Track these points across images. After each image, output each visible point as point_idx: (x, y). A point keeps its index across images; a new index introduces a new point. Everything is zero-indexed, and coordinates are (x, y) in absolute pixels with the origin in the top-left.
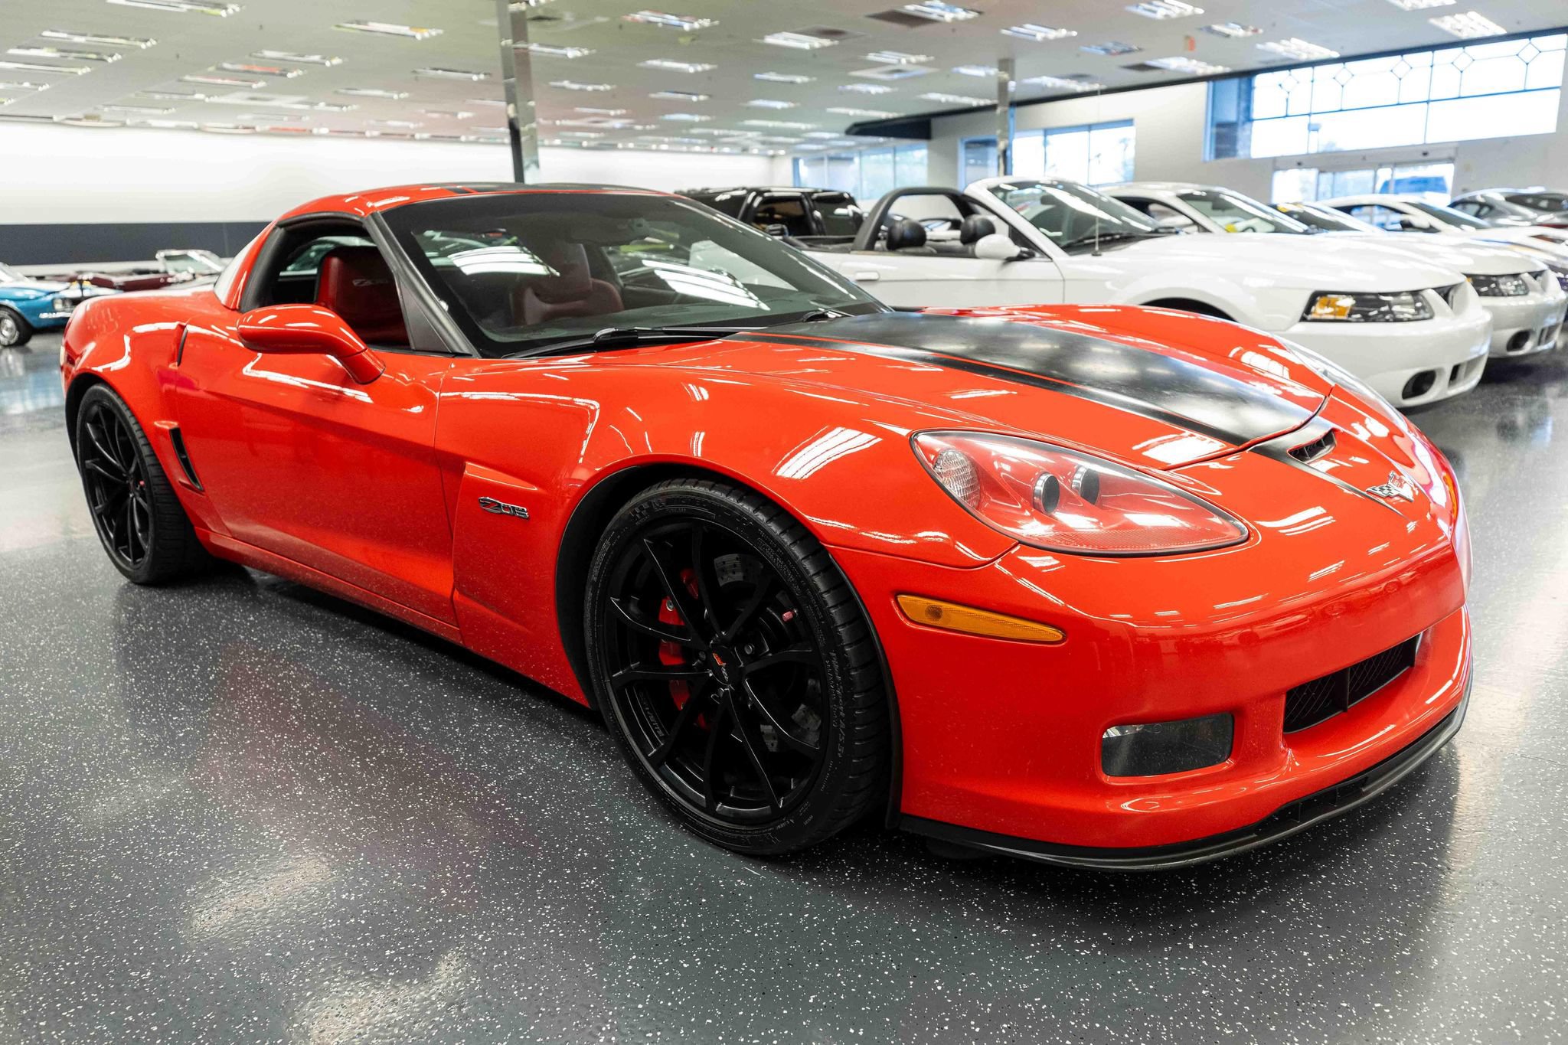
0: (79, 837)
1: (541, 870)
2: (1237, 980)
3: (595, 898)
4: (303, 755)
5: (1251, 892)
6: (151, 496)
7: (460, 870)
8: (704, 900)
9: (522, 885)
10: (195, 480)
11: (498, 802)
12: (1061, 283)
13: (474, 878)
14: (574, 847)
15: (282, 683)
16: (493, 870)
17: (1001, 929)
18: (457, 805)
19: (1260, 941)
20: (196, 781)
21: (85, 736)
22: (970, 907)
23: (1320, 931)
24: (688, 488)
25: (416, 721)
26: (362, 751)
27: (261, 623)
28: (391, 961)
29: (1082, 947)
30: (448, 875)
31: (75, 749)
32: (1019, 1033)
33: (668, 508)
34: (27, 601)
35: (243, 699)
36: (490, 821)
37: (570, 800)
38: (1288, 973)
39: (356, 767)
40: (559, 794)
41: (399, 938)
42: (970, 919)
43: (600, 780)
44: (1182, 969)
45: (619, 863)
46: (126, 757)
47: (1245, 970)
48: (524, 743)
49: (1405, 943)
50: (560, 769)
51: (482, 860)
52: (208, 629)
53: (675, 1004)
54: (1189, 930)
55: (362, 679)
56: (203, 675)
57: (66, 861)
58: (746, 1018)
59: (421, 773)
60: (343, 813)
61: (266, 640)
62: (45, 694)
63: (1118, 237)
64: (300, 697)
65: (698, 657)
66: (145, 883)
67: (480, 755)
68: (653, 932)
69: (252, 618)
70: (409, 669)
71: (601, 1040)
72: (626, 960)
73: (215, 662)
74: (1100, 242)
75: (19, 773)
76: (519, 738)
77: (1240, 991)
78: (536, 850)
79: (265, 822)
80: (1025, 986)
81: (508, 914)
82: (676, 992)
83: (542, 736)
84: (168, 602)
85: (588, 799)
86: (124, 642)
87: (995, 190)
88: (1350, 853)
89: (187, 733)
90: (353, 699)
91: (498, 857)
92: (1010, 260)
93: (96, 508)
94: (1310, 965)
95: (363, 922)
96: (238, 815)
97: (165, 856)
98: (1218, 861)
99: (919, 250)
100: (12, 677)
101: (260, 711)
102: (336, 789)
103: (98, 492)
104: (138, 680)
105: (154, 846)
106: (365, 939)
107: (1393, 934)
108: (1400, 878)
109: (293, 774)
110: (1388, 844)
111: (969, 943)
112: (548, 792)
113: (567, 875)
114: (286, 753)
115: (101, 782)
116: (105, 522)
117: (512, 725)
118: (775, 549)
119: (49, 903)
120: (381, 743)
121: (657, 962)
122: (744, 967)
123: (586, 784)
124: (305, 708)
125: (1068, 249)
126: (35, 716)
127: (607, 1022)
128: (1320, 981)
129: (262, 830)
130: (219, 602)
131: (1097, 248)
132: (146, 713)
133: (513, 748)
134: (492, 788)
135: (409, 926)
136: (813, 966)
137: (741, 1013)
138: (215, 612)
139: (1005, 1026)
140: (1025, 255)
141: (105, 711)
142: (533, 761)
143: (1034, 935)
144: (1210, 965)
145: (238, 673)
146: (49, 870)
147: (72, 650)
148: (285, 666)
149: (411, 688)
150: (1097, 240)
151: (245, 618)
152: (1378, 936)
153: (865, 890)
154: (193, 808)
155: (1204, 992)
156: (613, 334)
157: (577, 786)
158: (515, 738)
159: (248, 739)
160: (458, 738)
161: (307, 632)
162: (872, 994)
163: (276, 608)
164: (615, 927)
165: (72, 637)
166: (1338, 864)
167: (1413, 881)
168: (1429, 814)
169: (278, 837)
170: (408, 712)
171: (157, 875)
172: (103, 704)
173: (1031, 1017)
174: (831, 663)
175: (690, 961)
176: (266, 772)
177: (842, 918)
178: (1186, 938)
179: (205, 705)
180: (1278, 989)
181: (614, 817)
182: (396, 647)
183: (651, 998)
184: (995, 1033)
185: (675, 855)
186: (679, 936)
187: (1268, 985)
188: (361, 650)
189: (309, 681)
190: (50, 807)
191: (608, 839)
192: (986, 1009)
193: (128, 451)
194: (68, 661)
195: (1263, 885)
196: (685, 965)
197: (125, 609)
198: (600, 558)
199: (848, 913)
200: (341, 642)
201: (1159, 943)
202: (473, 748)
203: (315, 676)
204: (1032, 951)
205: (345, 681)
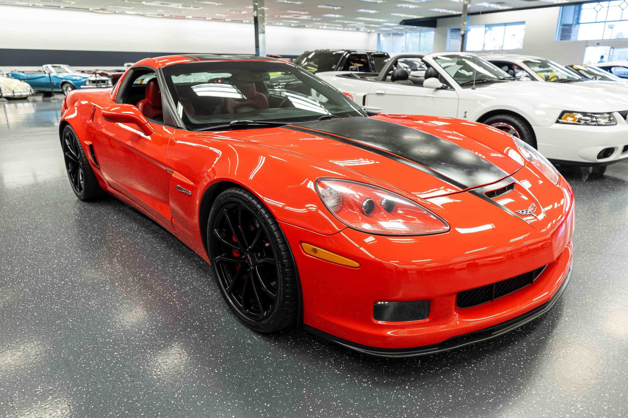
0: (28, 297)
1: (180, 328)
2: (419, 403)
3: (194, 341)
4: (114, 274)
5: (441, 368)
6: (84, 169)
7: (151, 325)
8: (233, 347)
9: (171, 333)
10: (97, 165)
11: (175, 299)
12: (458, 100)
13: (155, 329)
14: (194, 321)
15: (116, 244)
16: (163, 326)
17: (337, 372)
18: (160, 299)
19: (435, 388)
20: (74, 280)
21: (43, 259)
22: (329, 361)
23: (461, 388)
24: (237, 192)
25: (158, 265)
26: (134, 275)
27: (118, 220)
28: (115, 357)
29: (364, 383)
30: (147, 326)
31: (38, 264)
32: (326, 414)
33: (231, 198)
34: (42, 204)
35: (101, 250)
36: (169, 307)
37: (200, 302)
38: (440, 403)
39: (130, 280)
40: (197, 299)
41: (121, 349)
42: (328, 366)
43: (214, 295)
44: (399, 396)
45: (208, 328)
46: (55, 268)
47: (424, 400)
48: (193, 277)
49: (493, 396)
50: (202, 289)
51: (161, 322)
52: (99, 220)
53: (207, 386)
54: (408, 381)
55: (145, 246)
56: (91, 239)
57: (21, 306)
58: (229, 395)
59: (152, 285)
60: (120, 298)
61: (117, 227)
62: (36, 241)
63: (485, 81)
64: (121, 251)
65: (244, 255)
66: (44, 317)
67: (175, 281)
68: (210, 357)
69: (115, 217)
70: (163, 243)
71: (176, 396)
72: (196, 367)
73: (96, 234)
74: (476, 83)
75: (17, 270)
76: (192, 275)
77: (418, 408)
78: (181, 320)
79: (92, 299)
80: (336, 395)
81: (162, 343)
82: (209, 381)
83: (200, 275)
84: (89, 208)
85: (207, 302)
86: (69, 223)
87: (435, 59)
88: (488, 357)
89: (77, 261)
90: (139, 253)
91: (167, 321)
92: (438, 89)
93: (69, 170)
94: (450, 401)
95: (111, 341)
96: (84, 295)
97: (54, 308)
98: (434, 354)
99: (405, 82)
100: (27, 233)
101: (105, 255)
102: (120, 288)
103: (70, 165)
104: (68, 238)
105: (52, 304)
106: (110, 347)
107: (489, 393)
108: (503, 370)
109: (108, 281)
110: (505, 355)
111: (323, 375)
112: (193, 298)
113: (189, 331)
114: (108, 272)
115: (43, 277)
116: (72, 176)
117: (191, 269)
118: (262, 220)
119: (11, 321)
120: (142, 272)
121: (207, 369)
122: (237, 375)
123: (208, 296)
124: (121, 255)
125: (463, 85)
126: (29, 249)
127: (180, 389)
128: (451, 408)
129: (90, 301)
130: (106, 210)
131: (474, 86)
132: (67, 252)
133: (188, 279)
134: (174, 294)
135: (126, 344)
136: (262, 377)
137: (228, 392)
138: (104, 214)
139: (322, 410)
140: (444, 87)
141: (53, 250)
142: (193, 285)
143: (349, 375)
144: (411, 396)
145: (103, 239)
146: (15, 309)
147: (50, 224)
148: (120, 238)
149: (161, 251)
150: (474, 82)
151: (113, 217)
152: (483, 393)
153: (293, 350)
154: (69, 290)
155: (404, 406)
156: (237, 123)
157: (204, 296)
158: (190, 275)
159: (97, 266)
160: (170, 273)
161: (132, 225)
162: (279, 391)
163: (125, 214)
164: (197, 353)
165: (52, 219)
166: (480, 361)
167: (508, 371)
168: (528, 344)
169: (94, 305)
170: (156, 260)
171: (49, 315)
172: (53, 247)
173: (333, 408)
174: (279, 265)
175: (219, 370)
176: (99, 280)
177: (280, 360)
178: (406, 384)
179: (88, 250)
180: (433, 409)
181: (213, 310)
182: (162, 234)
183: (199, 383)
184: (317, 412)
185: (230, 328)
186: (219, 359)
187: (430, 407)
188: (148, 234)
189: (126, 244)
190: (23, 285)
191: (208, 319)
192: (318, 403)
193: (77, 151)
194: (47, 228)
195: (448, 366)
196: (216, 371)
197: (74, 210)
198: (211, 213)
199: (283, 358)
200: (143, 230)
201: (395, 384)
202: (174, 277)
203: (129, 243)
204: (345, 382)
205: (138, 246)
